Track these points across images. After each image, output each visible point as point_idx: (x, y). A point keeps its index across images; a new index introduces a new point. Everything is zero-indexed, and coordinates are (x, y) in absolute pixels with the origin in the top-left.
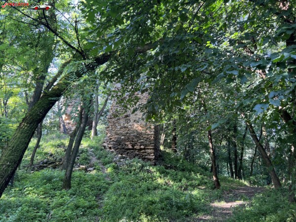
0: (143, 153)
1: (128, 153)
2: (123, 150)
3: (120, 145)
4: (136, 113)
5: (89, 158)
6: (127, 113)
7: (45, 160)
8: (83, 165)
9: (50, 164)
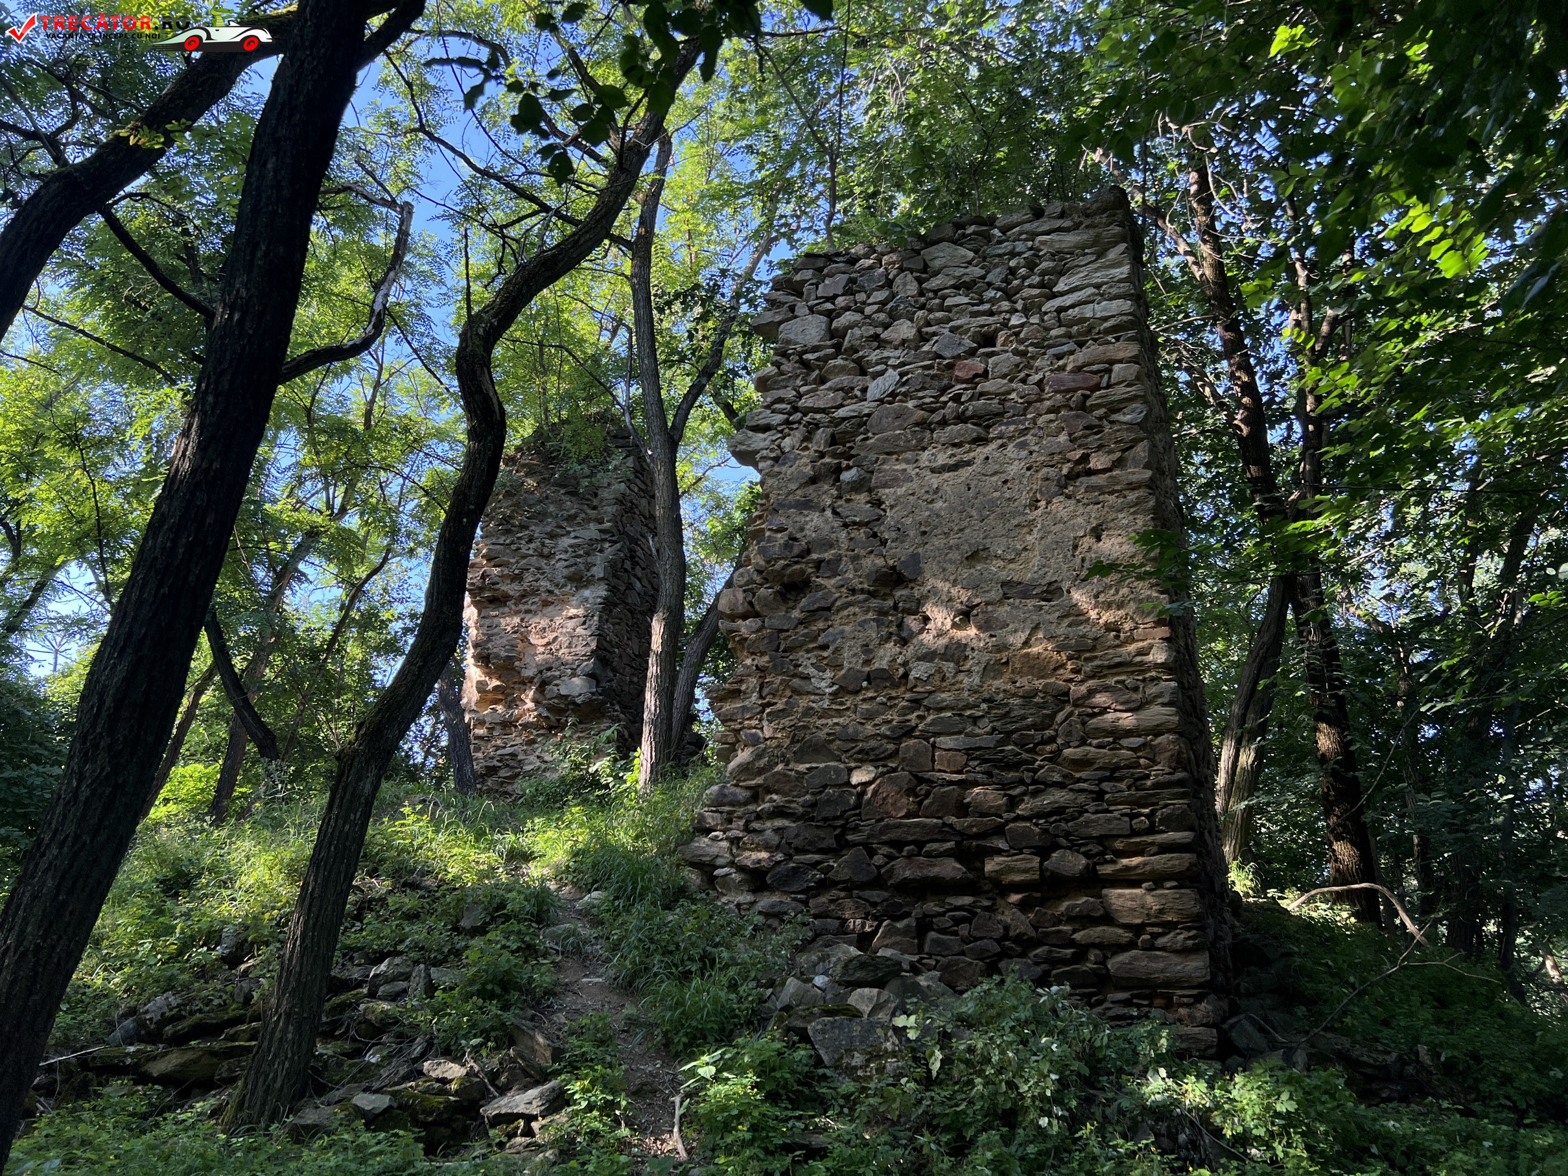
0: (1085, 920)
1: (924, 925)
2: (875, 895)
3: (842, 845)
4: (974, 536)
5: (542, 977)
6: (896, 554)
7: (158, 1005)
8: (451, 1053)
9: (179, 1041)
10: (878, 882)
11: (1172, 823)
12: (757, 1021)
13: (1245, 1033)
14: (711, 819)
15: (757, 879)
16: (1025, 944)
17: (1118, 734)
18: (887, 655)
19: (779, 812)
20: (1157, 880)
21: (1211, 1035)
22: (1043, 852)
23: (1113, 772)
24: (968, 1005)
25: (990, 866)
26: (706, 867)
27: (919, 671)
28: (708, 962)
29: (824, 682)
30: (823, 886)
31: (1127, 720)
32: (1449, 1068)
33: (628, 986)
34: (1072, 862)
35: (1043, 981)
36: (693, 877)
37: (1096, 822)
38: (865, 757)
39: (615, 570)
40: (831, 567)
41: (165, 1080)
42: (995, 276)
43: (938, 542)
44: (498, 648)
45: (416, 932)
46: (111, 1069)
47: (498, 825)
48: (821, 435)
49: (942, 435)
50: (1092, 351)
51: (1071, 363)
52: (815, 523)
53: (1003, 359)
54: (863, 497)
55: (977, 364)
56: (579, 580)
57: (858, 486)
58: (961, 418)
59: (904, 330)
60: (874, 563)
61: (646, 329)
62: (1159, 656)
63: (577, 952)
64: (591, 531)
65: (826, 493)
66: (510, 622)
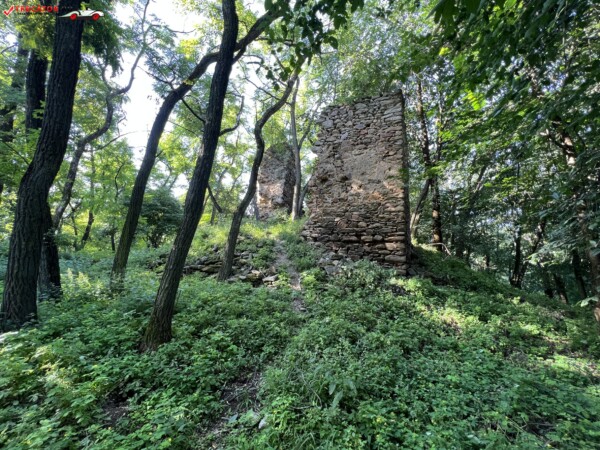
0: (381, 249)
1: (348, 249)
2: (339, 243)
3: (332, 233)
4: (363, 170)
5: (273, 256)
6: (346, 173)
7: (203, 258)
8: (257, 269)
9: (208, 265)
10: (339, 241)
11: (400, 230)
12: (315, 266)
13: (412, 271)
14: (306, 227)
15: (315, 239)
16: (369, 253)
17: (391, 212)
18: (343, 195)
19: (320, 226)
20: (397, 241)
21: (404, 272)
22: (373, 235)
23: (389, 220)
24: (356, 264)
25: (363, 238)
26: (305, 237)
27: (350, 198)
28: (305, 255)
29: (330, 200)
30: (328, 241)
31: (393, 209)
32: (453, 280)
33: (290, 258)
34: (379, 238)
35: (372, 260)
36: (303, 239)
37: (385, 229)
38: (338, 216)
39: (287, 176)
40: (333, 176)
41: (206, 272)
42: (371, 111)
43: (355, 171)
44: (264, 192)
45: (250, 247)
46: (196, 269)
47: (264, 227)
48: (331, 147)
49: (357, 147)
50: (391, 128)
51: (386, 131)
52: (329, 167)
53: (371, 130)
54: (339, 161)
55: (365, 131)
56: (279, 178)
57: (339, 158)
58: (362, 143)
59: (350, 123)
60: (341, 175)
61: (294, 124)
62: (401, 195)
63: (280, 252)
64: (282, 168)
65: (332, 160)
66: (266, 187)
